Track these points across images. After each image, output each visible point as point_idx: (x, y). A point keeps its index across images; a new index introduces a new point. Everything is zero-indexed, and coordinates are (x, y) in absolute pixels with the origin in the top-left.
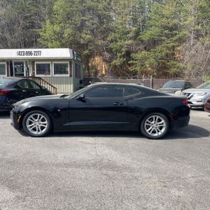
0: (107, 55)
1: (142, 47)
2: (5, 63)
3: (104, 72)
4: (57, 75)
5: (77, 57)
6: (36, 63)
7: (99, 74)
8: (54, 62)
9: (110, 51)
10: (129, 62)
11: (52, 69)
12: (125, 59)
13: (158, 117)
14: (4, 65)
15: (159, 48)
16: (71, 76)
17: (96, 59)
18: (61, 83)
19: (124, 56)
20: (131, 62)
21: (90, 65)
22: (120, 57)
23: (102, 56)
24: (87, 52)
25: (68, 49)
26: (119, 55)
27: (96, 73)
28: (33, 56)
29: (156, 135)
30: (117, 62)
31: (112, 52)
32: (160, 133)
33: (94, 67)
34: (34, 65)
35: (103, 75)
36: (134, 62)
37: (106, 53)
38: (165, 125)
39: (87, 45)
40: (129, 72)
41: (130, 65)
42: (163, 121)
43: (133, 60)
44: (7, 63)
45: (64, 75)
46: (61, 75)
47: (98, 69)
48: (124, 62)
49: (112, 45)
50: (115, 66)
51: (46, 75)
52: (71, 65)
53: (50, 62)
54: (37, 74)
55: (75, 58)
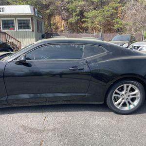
0: (65, 14)
1: (92, 7)
3: (62, 28)
4: (20, 30)
5: (38, 14)
7: (59, 30)
8: (17, 19)
9: (67, 10)
10: (82, 20)
11: (16, 24)
12: (79, 17)
13: (130, 86)
15: (106, 8)
16: (33, 31)
17: (57, 17)
18: (24, 37)
19: (78, 15)
20: (84, 19)
21: (52, 22)
22: (76, 16)
23: (61, 15)
24: (48, 11)
25: (29, 6)
26: (74, 14)
27: (57, 29)
29: (126, 108)
30: (73, 20)
31: (69, 12)
32: (132, 107)
33: (54, 24)
35: (62, 31)
36: (86, 20)
37: (64, 12)
38: (139, 96)
39: (49, 5)
40: (82, 28)
41: (83, 22)
42: (137, 91)
43: (85, 18)
45: (27, 30)
46: (24, 30)
47: (58, 25)
48: (78, 20)
49: (68, 6)
50: (71, 24)
51: (11, 29)
52: (32, 20)
53: (14, 18)
54: (3, 29)
55: (37, 15)
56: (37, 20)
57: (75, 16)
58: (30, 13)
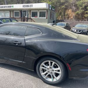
2: (19, 11)
3: (72, 17)
4: (40, 18)
5: (52, 8)
6: (31, 11)
8: (39, 11)
10: (85, 12)
12: (84, 10)
14: (19, 12)
16: (47, 18)
24: (64, 6)
27: (68, 17)
28: (29, 8)
31: (77, 6)
34: (30, 12)
37: (74, 7)
42: (59, 68)
44: (20, 11)
45: (44, 18)
47: (70, 15)
51: (35, 17)
52: (47, 12)
53: (38, 11)
54: (32, 17)
55: (50, 9)
56: (51, 12)
57: (81, 9)
58: (46, 7)
